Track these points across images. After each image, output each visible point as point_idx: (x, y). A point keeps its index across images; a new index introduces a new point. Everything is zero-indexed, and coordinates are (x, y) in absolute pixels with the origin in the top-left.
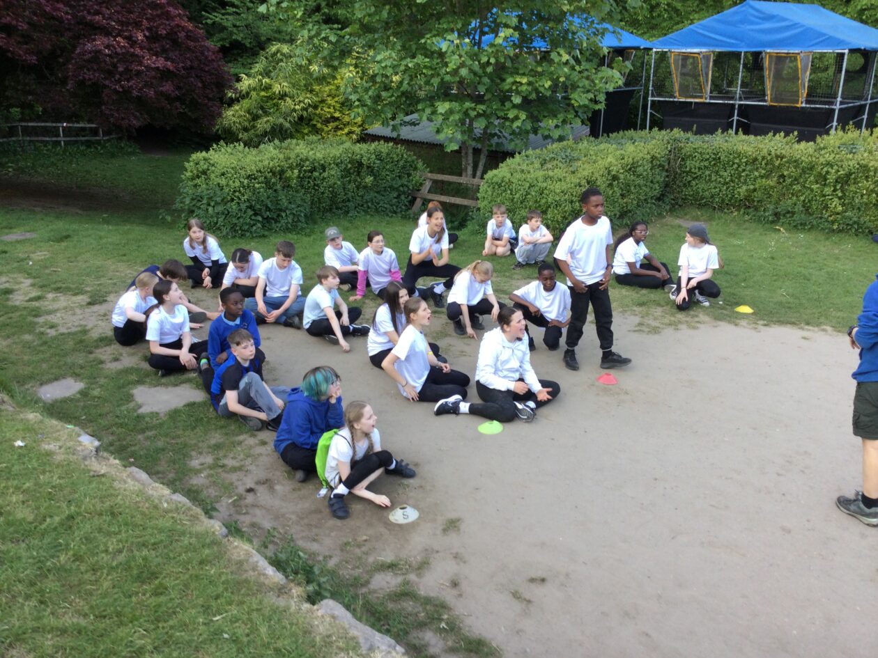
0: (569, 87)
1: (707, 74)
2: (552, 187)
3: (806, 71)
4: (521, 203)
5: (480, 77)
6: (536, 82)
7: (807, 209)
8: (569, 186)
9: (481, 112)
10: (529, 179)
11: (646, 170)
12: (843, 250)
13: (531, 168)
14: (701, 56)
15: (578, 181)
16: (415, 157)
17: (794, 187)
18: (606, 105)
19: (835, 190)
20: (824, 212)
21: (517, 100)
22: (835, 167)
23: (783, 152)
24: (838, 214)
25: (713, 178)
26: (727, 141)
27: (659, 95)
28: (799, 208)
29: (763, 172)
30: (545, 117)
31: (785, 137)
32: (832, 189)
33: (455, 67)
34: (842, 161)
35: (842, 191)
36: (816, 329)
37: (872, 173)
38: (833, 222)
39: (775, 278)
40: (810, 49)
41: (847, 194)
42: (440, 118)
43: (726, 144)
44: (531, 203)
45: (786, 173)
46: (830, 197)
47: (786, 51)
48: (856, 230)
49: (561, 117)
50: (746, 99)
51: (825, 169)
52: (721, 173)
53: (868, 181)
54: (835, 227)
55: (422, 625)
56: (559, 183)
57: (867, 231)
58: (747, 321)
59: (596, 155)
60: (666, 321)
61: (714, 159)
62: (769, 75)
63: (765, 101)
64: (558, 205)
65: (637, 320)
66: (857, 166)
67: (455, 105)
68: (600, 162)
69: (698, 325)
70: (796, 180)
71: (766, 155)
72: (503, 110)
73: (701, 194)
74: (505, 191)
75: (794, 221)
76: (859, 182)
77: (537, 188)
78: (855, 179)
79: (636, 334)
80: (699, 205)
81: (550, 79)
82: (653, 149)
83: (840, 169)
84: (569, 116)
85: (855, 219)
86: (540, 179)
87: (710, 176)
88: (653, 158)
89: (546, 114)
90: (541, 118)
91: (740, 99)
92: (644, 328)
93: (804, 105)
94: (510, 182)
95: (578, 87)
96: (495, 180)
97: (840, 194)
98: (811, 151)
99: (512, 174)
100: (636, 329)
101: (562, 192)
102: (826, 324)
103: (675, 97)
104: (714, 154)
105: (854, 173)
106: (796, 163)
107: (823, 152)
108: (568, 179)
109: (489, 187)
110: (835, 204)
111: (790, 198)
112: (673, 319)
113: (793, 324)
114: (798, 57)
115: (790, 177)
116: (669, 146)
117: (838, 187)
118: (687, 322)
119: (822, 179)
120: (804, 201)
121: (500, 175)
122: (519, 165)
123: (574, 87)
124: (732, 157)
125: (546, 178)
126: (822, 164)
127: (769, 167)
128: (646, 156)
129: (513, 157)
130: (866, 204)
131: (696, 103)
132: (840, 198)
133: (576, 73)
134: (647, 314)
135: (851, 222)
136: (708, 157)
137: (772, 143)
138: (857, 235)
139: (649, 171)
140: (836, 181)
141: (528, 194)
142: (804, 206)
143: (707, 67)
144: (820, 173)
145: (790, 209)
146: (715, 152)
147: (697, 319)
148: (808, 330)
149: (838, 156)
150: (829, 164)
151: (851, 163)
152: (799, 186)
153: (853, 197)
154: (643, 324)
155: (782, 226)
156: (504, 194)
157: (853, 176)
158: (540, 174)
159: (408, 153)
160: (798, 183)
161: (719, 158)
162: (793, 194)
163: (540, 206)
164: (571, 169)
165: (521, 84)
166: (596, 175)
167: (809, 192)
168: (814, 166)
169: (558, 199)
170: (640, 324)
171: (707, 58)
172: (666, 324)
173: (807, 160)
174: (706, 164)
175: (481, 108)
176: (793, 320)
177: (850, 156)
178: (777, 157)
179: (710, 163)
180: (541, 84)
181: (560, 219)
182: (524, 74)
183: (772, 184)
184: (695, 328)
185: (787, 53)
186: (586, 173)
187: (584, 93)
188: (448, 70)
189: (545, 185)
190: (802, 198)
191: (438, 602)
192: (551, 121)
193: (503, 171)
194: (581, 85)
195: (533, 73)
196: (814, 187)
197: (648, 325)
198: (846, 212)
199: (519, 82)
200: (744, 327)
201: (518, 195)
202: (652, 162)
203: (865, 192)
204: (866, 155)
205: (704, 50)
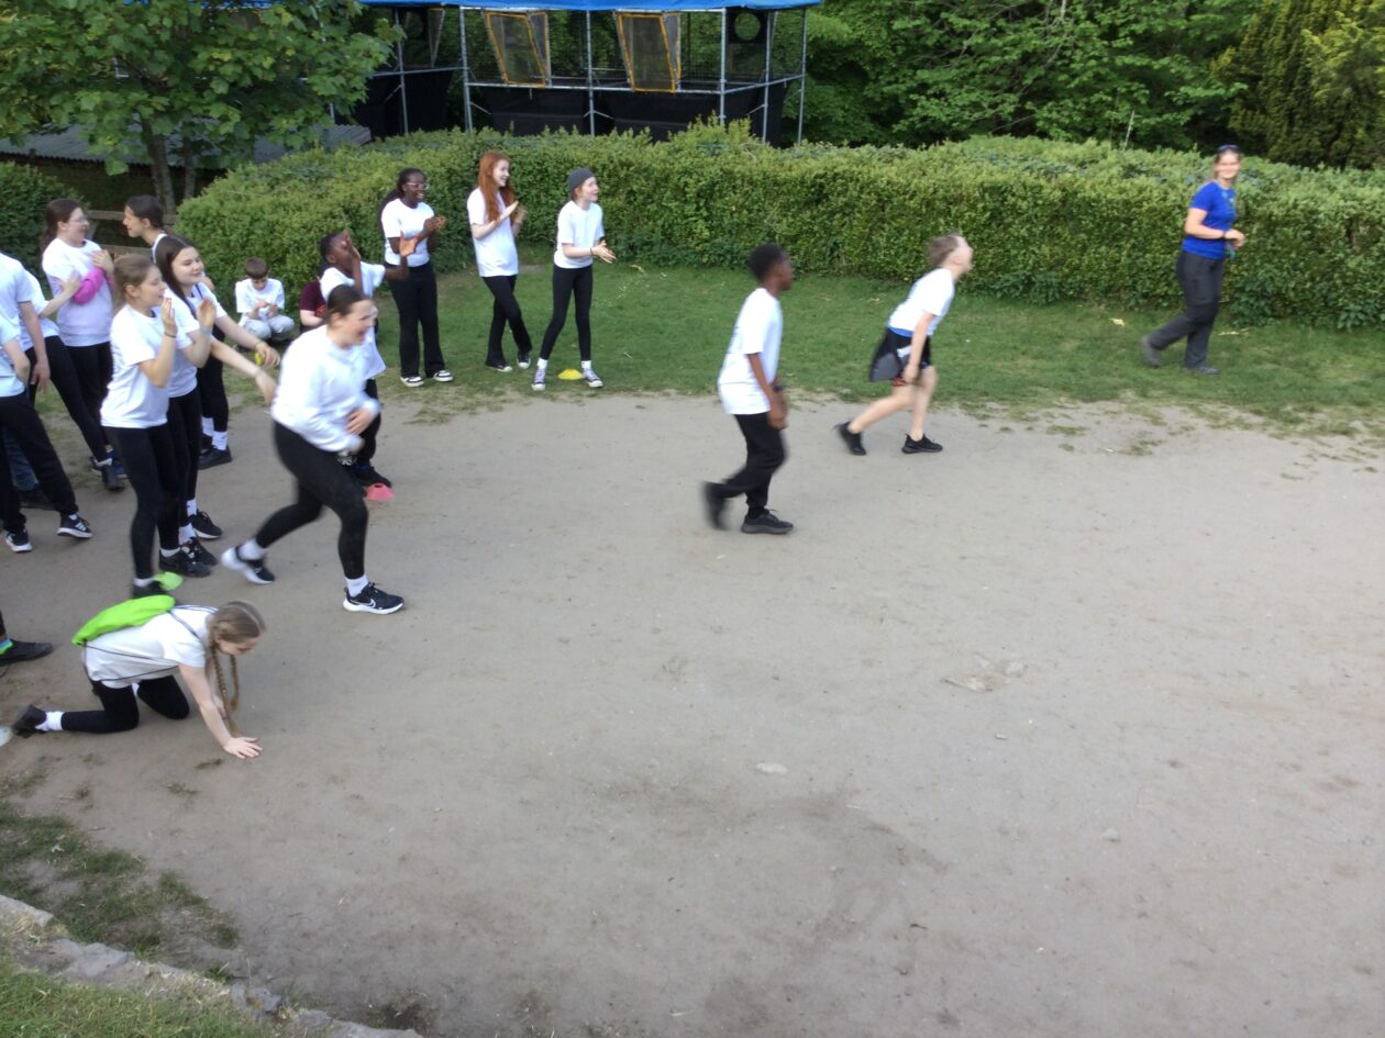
0: (305, 66)
1: (543, 46)
2: (287, 221)
3: (674, 41)
4: (243, 247)
5: (152, 50)
6: (249, 58)
7: (668, 236)
8: (314, 217)
9: (160, 108)
10: (248, 210)
11: (441, 191)
12: (714, 290)
13: (251, 193)
14: (529, 17)
15: (328, 209)
16: (61, 185)
17: (649, 207)
18: (368, 92)
19: (698, 209)
20: (690, 239)
21: (221, 88)
22: (695, 176)
23: (630, 157)
24: (706, 241)
25: (543, 200)
26: (556, 145)
27: (480, 79)
28: (657, 237)
29: (607, 187)
30: (275, 113)
31: (634, 137)
32: (695, 206)
33: (100, 33)
34: (702, 167)
35: (708, 209)
36: (657, 394)
37: (739, 182)
38: (702, 253)
39: (619, 333)
40: (676, 8)
41: (714, 213)
42: (93, 119)
43: (553, 149)
44: (257, 248)
45: (635, 188)
46: (694, 219)
47: (643, 11)
48: (731, 262)
49: (300, 114)
50: (603, 82)
51: (683, 180)
52: (553, 192)
53: (735, 193)
54: (705, 260)
55: (24, 855)
56: (297, 213)
57: (743, 262)
58: (568, 393)
59: (358, 169)
60: (461, 404)
61: (540, 172)
62: (627, 45)
63: (628, 85)
64: (299, 247)
65: (419, 406)
66: (721, 173)
67: (111, 97)
68: (363, 180)
69: (504, 405)
70: (649, 196)
71: (607, 163)
72: (200, 105)
73: (530, 225)
74: (214, 230)
75: (654, 255)
76: (725, 195)
77: (263, 224)
78: (720, 191)
79: (416, 427)
80: (531, 240)
81: (272, 53)
82: (449, 158)
83: (702, 179)
84: (313, 113)
85: (727, 247)
86: (268, 209)
87: (538, 196)
88: (451, 172)
89: (277, 110)
90: (269, 116)
91: (595, 83)
92: (428, 418)
93: (679, 90)
94: (220, 216)
95: (320, 65)
96: (195, 213)
97: (705, 214)
98: (662, 153)
99: (222, 203)
100: (415, 419)
101: (304, 227)
102: (670, 387)
103: (502, 82)
104: (538, 163)
105: (718, 183)
106: (646, 171)
107: (678, 156)
108: (312, 208)
109: (187, 225)
110: (701, 227)
111: (646, 224)
112: (469, 400)
113: (630, 390)
114: (661, 18)
115: (642, 193)
116: (475, 153)
117: (701, 204)
118: (488, 403)
119: (680, 192)
120: (663, 226)
121: (202, 206)
122: (233, 187)
123: (314, 66)
124: (563, 167)
125: (276, 207)
126: (678, 173)
127: (614, 179)
128: (438, 170)
129: (226, 177)
130: (738, 225)
131: (534, 90)
132: (706, 219)
133: (314, 43)
134: (435, 398)
135: (722, 252)
136: (530, 168)
137: (616, 146)
138: (733, 269)
139: (446, 191)
140: (698, 195)
141: (251, 233)
142: (664, 234)
143: (541, 34)
144: (677, 186)
145: (646, 239)
146: (538, 160)
147: (502, 398)
148: (648, 396)
149: (697, 160)
150: (686, 172)
151: (712, 170)
152: (654, 205)
153: (722, 216)
154: (425, 412)
155: (640, 264)
156: (213, 236)
157: (717, 188)
158: (268, 198)
159: (48, 178)
160: (653, 202)
161: (546, 170)
162: (648, 217)
163: (273, 251)
164: (318, 191)
165: (223, 63)
166: (358, 199)
167: (668, 213)
168: (668, 176)
169: (298, 238)
170: (423, 412)
171: (538, 19)
172: (458, 409)
173: (659, 167)
174: (530, 178)
175: (160, 102)
176: (629, 386)
177: (711, 160)
178: (622, 164)
179: (535, 176)
180: (257, 62)
181: (306, 269)
182: (226, 46)
183: (620, 204)
184: (499, 409)
185: (646, 14)
186: (340, 197)
187: (330, 74)
188: (89, 38)
189: (275, 217)
190: (660, 222)
191: (50, 822)
192: (285, 122)
193: (206, 200)
194: (323, 62)
195: (241, 44)
196: (673, 205)
197: (434, 412)
198: (716, 238)
199: (218, 60)
200: (565, 401)
201: (234, 237)
202: (449, 178)
203: (734, 208)
204: (731, 156)
205: (533, 9)
